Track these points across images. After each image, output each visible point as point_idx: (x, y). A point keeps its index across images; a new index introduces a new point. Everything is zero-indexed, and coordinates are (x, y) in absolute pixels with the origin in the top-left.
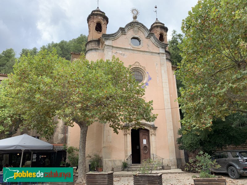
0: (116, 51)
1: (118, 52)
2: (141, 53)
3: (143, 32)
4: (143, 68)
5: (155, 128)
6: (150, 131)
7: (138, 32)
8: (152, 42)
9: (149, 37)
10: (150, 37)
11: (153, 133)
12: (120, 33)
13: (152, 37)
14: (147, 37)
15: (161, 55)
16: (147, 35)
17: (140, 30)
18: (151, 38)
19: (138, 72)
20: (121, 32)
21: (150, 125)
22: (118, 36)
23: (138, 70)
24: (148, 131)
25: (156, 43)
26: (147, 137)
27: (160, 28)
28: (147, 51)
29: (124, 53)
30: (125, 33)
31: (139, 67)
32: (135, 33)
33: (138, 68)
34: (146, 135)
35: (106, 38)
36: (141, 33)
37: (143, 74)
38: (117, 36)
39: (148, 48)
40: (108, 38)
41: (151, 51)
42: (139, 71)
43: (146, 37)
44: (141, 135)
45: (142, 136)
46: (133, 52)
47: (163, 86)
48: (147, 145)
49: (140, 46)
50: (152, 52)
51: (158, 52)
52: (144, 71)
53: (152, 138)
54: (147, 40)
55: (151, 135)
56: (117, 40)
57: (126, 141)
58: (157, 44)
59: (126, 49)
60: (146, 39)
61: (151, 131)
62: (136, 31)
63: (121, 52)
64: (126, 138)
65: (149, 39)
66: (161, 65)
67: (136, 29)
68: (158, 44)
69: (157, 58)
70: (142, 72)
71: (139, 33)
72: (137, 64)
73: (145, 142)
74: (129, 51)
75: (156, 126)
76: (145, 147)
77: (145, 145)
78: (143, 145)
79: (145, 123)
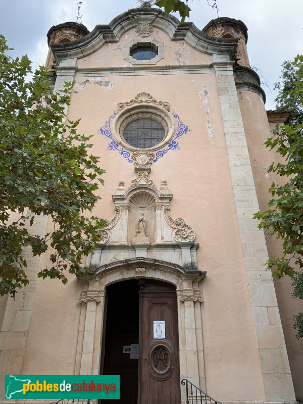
0: (85, 79)
1: (90, 79)
2: (159, 73)
3: (164, 28)
4: (161, 107)
5: (196, 276)
6: (178, 288)
7: (152, 32)
8: (191, 46)
9: (179, 35)
10: (185, 35)
11: (191, 293)
12: (97, 40)
13: (189, 34)
14: (175, 35)
15: (216, 69)
16: (174, 32)
17: (157, 27)
18: (185, 38)
20: (101, 37)
21: (175, 265)
22: (93, 46)
23: (148, 115)
24: (173, 287)
25: (202, 43)
26: (168, 312)
28: (177, 64)
29: (107, 79)
30: (113, 37)
31: (151, 104)
32: (143, 35)
33: (147, 107)
34: (165, 304)
35: (60, 53)
36: (160, 32)
37: (164, 123)
38: (90, 45)
39: (178, 60)
40: (64, 53)
41: (188, 63)
42: (154, 116)
43: (172, 37)
44: (145, 304)
45: (150, 308)
46: (132, 74)
47: (228, 144)
49: (157, 58)
50: (190, 67)
51: (209, 63)
52: (166, 115)
54: (177, 45)
55: (183, 302)
56: (91, 56)
58: (203, 47)
59: (112, 70)
60: (173, 43)
61: (184, 287)
62: (145, 30)
63: (99, 79)
65: (181, 42)
66: (221, 91)
67: (144, 25)
68: (206, 45)
69: (207, 79)
70: (159, 119)
71: (154, 34)
72: (144, 98)
73: (159, 330)
74: (122, 74)
75: (201, 269)
76: (160, 349)
77: (159, 341)
78: (152, 343)
79: (158, 261)
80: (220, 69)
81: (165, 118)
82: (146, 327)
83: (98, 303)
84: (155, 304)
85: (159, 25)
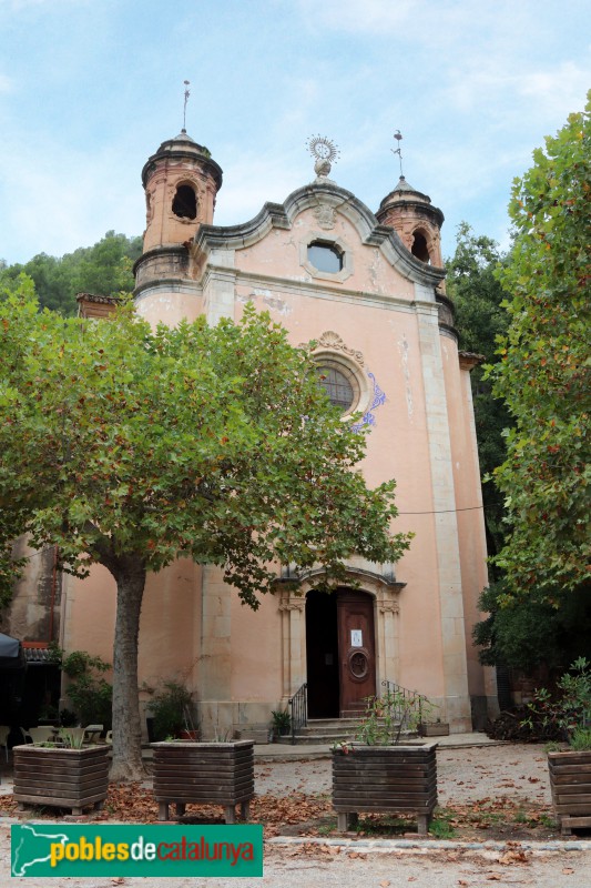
0: (250, 290)
1: (256, 291)
2: (348, 300)
3: (353, 221)
4: (352, 358)
5: (395, 588)
6: (378, 599)
7: (335, 222)
8: (388, 262)
9: (375, 241)
10: (381, 243)
11: (390, 605)
12: (265, 225)
13: (387, 244)
14: (369, 240)
15: (419, 310)
16: (368, 236)
17: (343, 215)
18: (381, 246)
19: (336, 371)
20: (269, 219)
21: (378, 576)
22: (259, 235)
23: (334, 365)
24: (370, 598)
25: (403, 263)
26: (364, 621)
27: (416, 211)
28: (370, 291)
29: (279, 296)
30: (286, 222)
31: (340, 352)
32: (324, 226)
33: (334, 354)
34: (362, 613)
35: (214, 240)
36: (347, 225)
37: (353, 381)
38: (255, 234)
39: (372, 281)
40: (219, 240)
41: (385, 292)
42: (340, 368)
43: (364, 241)
44: (343, 613)
45: (348, 617)
46: (313, 294)
47: (430, 428)
48: (366, 652)
49: (344, 274)
50: (387, 299)
51: (411, 299)
52: (359, 370)
53: (385, 626)
54: (369, 254)
55: (382, 613)
56: (254, 249)
57: (286, 636)
58: (404, 269)
59: (287, 283)
60: (365, 249)
61: (383, 598)
62: (326, 217)
63: (268, 294)
64: (286, 626)
65: (375, 250)
66: (423, 347)
67: (326, 209)
68: (409, 269)
69: (405, 321)
70: (348, 373)
71: (339, 225)
72: (332, 341)
73: (356, 638)
74: (299, 292)
75: (399, 580)
76: (359, 656)
77: (357, 649)
78: (350, 650)
79: (362, 570)
80: (423, 311)
81: (357, 375)
82: (344, 636)
83: (301, 611)
84: (352, 613)
85: (346, 215)
